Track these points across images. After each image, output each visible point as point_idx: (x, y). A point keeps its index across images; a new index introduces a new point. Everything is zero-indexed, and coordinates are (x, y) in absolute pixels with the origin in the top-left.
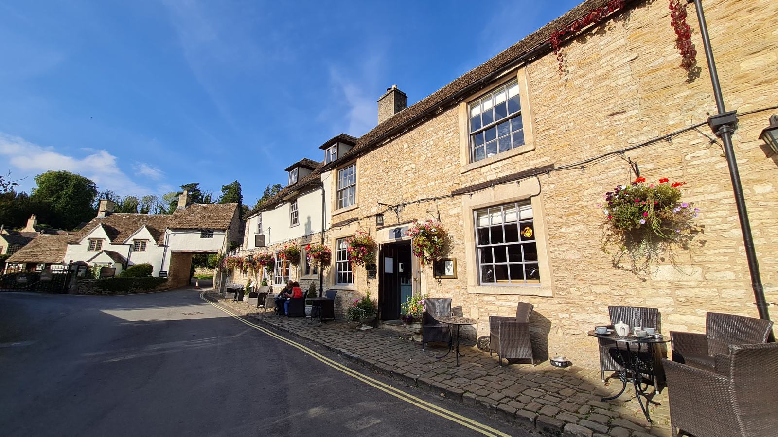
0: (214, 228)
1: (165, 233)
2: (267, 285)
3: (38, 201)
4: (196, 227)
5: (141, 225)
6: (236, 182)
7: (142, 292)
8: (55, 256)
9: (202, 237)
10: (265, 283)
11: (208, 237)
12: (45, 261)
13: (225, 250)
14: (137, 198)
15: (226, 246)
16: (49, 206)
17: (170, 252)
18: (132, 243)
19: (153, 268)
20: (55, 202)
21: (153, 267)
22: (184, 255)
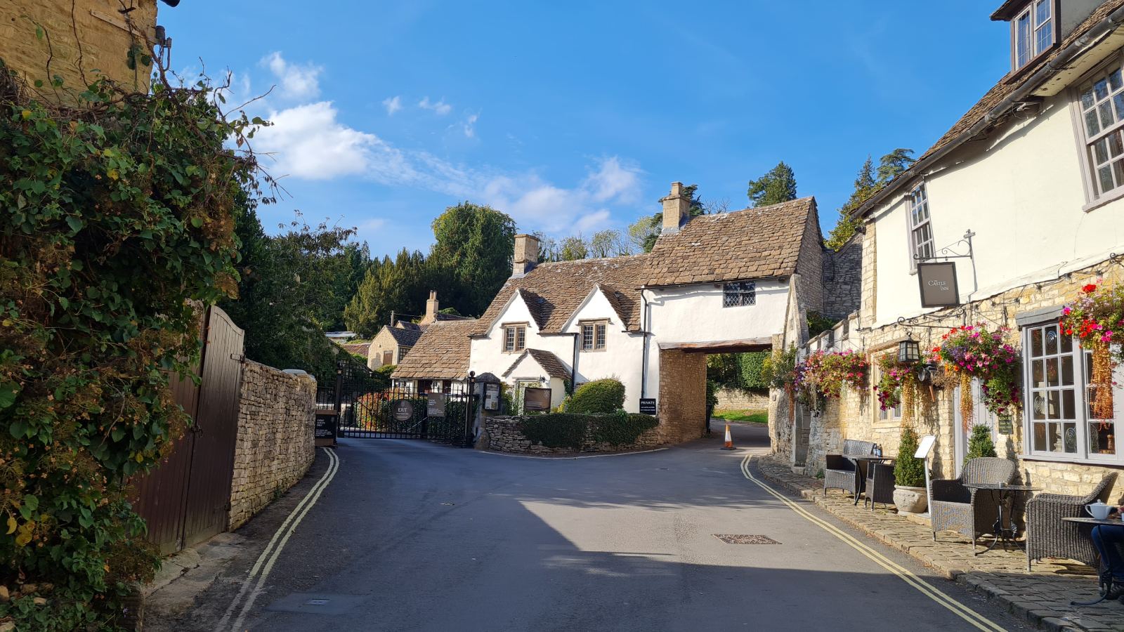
0: (755, 274)
1: (642, 300)
2: (994, 455)
3: (437, 266)
4: (710, 278)
5: (591, 286)
6: (781, 166)
7: (608, 452)
8: (455, 365)
9: (727, 305)
10: (982, 445)
11: (743, 304)
12: (442, 376)
13: (793, 336)
14: (583, 242)
15: (796, 323)
16: (452, 272)
17: (657, 349)
18: (578, 330)
19: (624, 391)
20: (459, 263)
21: (624, 387)
22: (689, 356)
